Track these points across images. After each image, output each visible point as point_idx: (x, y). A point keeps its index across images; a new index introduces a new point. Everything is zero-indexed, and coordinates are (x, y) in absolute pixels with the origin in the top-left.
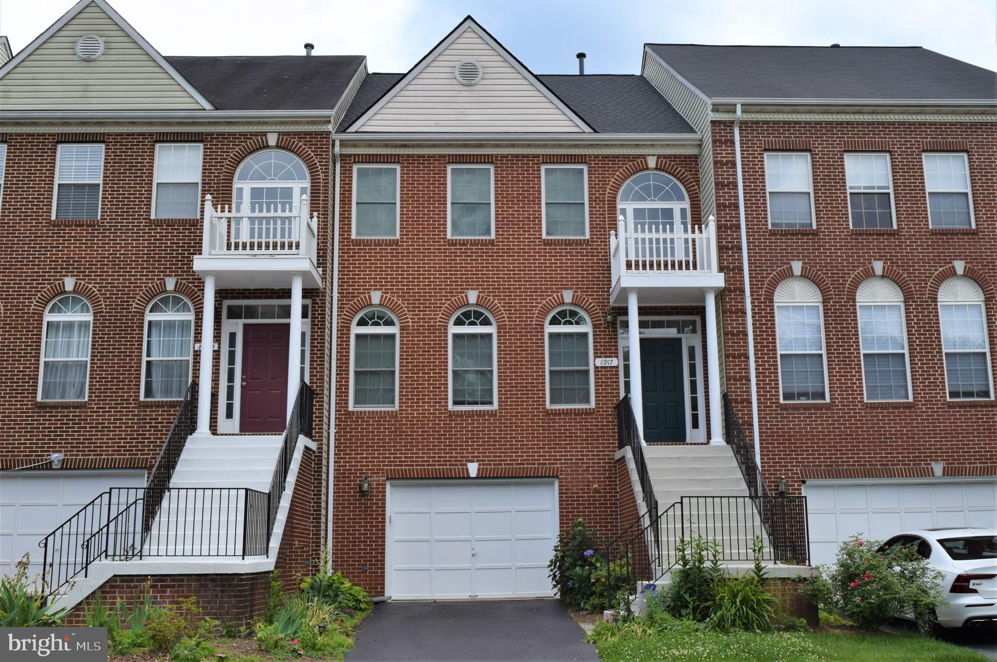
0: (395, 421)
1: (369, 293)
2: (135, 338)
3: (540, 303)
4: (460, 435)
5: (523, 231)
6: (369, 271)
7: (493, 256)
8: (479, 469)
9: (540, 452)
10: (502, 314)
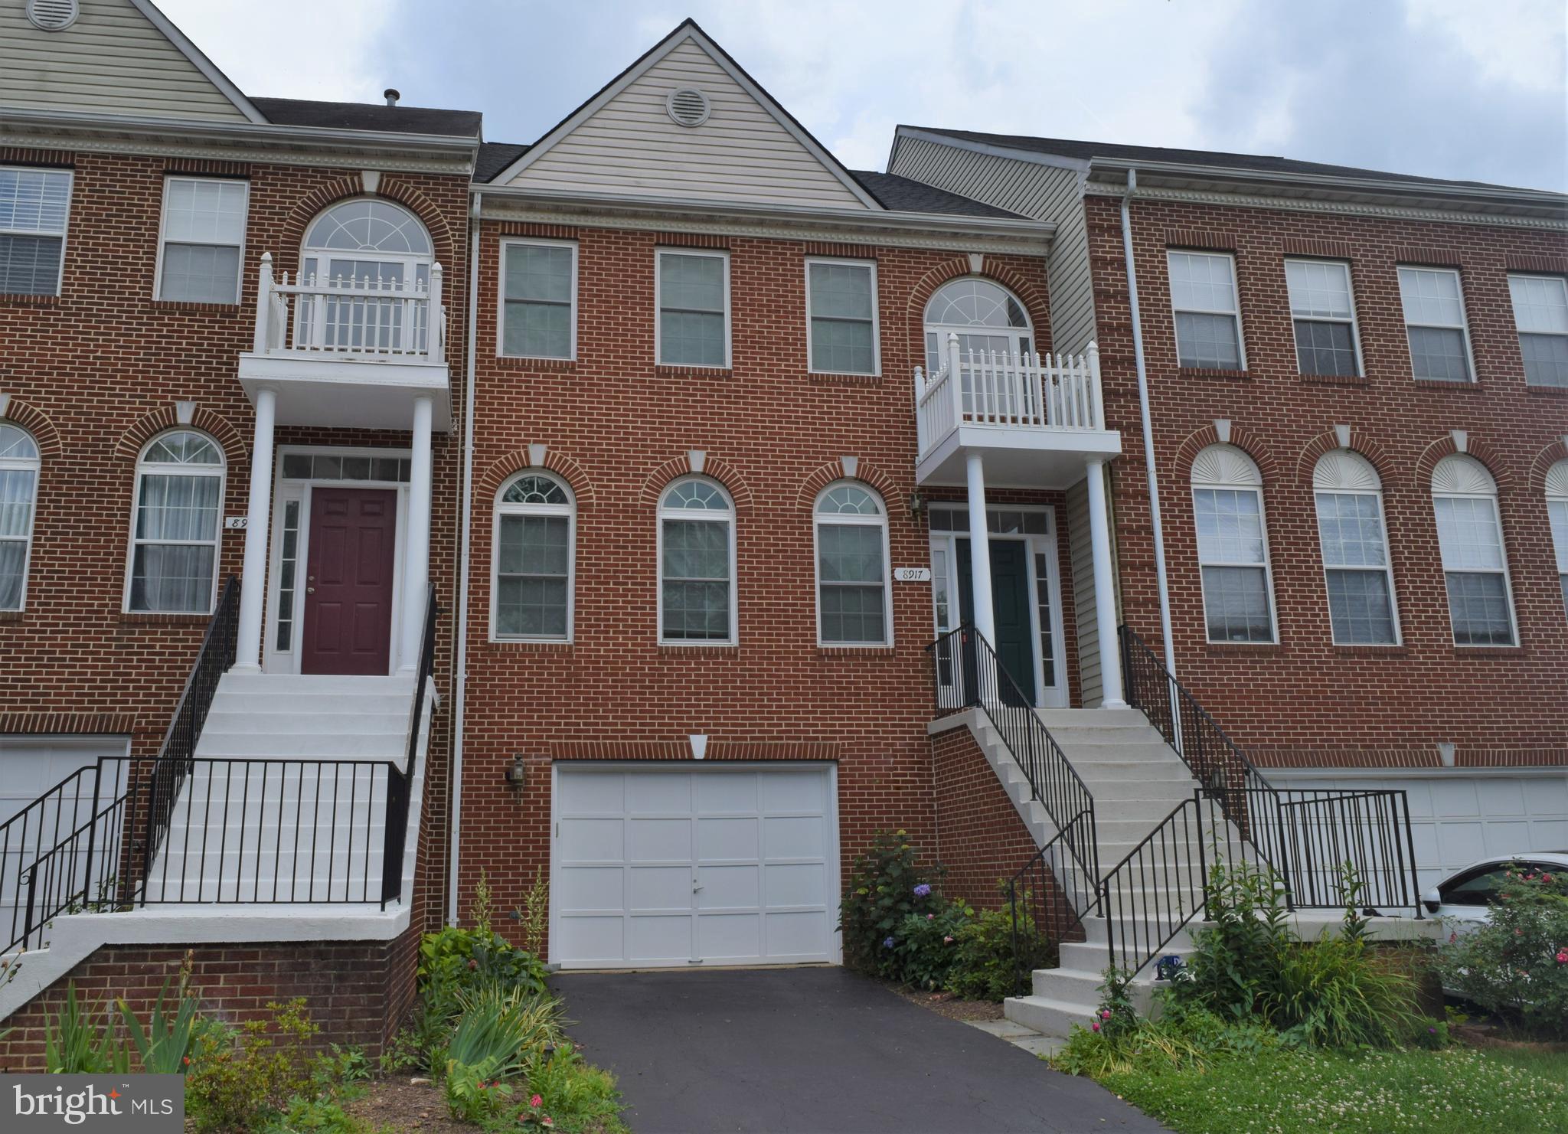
0: (567, 662)
1: (525, 447)
2: (117, 503)
3: (806, 475)
4: (677, 687)
5: (778, 360)
6: (526, 411)
7: (730, 397)
8: (708, 746)
9: (808, 719)
10: (745, 490)
